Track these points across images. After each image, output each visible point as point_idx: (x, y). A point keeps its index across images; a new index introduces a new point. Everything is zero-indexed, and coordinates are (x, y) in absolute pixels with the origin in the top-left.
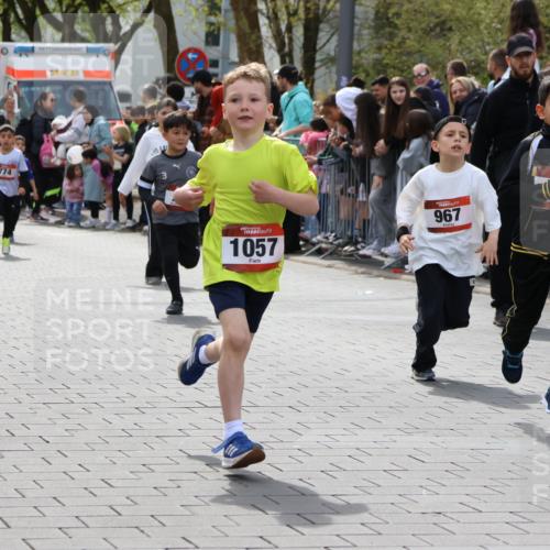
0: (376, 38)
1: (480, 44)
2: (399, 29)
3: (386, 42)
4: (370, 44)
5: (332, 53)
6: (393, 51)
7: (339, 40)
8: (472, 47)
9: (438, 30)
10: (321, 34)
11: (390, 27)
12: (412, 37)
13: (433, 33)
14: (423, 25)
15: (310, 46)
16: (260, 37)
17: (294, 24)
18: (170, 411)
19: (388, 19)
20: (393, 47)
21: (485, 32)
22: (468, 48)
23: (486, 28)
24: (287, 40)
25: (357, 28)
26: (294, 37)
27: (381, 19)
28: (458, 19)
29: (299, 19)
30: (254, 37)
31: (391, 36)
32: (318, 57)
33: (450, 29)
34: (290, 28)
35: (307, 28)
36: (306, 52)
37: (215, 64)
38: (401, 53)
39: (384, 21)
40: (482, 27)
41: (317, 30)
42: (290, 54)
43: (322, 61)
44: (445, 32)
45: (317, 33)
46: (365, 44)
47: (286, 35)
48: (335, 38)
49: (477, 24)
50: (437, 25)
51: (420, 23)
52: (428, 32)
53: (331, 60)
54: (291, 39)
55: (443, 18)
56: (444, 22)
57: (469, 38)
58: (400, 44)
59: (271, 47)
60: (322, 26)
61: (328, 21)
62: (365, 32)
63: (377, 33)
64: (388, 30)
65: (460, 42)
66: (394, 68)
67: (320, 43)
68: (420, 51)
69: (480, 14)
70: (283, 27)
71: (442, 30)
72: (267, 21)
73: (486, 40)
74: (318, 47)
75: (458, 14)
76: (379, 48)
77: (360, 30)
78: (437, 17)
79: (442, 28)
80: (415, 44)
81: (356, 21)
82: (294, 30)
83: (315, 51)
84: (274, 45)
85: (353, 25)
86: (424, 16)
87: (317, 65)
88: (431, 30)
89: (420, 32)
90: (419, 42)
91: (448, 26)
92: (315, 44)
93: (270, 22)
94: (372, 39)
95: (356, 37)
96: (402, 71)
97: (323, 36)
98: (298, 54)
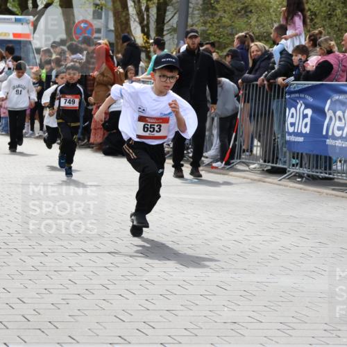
0: (204, 16)
1: (270, 21)
2: (218, 11)
3: (209, 19)
4: (199, 21)
5: (175, 26)
6: (214, 25)
7: (179, 17)
8: (265, 24)
9: (243, 12)
10: (168, 13)
11: (212, 9)
12: (226, 16)
13: (240, 14)
14: (233, 9)
15: (161, 21)
16: (128, 14)
17: (151, 6)
18: (64, 255)
19: (211, 4)
20: (214, 22)
21: (274, 14)
22: (262, 24)
23: (274, 12)
24: (145, 17)
25: (190, 10)
26: (150, 15)
27: (207, 4)
28: (256, 5)
29: (154, 3)
30: (124, 14)
31: (213, 15)
32: (166, 28)
33: (251, 12)
34: (147, 9)
35: (159, 9)
36: (157, 24)
37: (99, 31)
38: (219, 27)
39: (209, 6)
40: (271, 11)
41: (165, 11)
42: (147, 26)
43: (168, 30)
44: (247, 14)
45: (165, 13)
46: (195, 20)
47: (145, 13)
48: (177, 15)
49: (268, 9)
50: (242, 9)
51: (232, 7)
52: (237, 13)
53: (174, 30)
54: (148, 16)
55: (246, 4)
56: (247, 7)
57: (263, 18)
58: (218, 20)
59: (135, 20)
60: (168, 8)
61: (172, 5)
62: (196, 12)
63: (204, 13)
64: (210, 11)
65: (257, 20)
66: (215, 36)
67: (167, 19)
68: (231, 25)
69: (270, 2)
70: (143, 8)
71: (246, 12)
72: (133, 4)
73: (274, 19)
74: (166, 21)
75: (256, 2)
76: (205, 23)
77: (193, 11)
78: (243, 4)
79: (246, 11)
80: (228, 20)
81: (191, 5)
82: (150, 10)
83: (163, 23)
84: (137, 20)
85: (188, 7)
86: (234, 3)
87: (165, 33)
88: (239, 12)
89: (231, 13)
90: (230, 20)
91: (249, 10)
92: (164, 19)
93: (135, 4)
94: (201, 16)
95: (190, 15)
96: (220, 38)
97: (169, 15)
98: (153, 26)
